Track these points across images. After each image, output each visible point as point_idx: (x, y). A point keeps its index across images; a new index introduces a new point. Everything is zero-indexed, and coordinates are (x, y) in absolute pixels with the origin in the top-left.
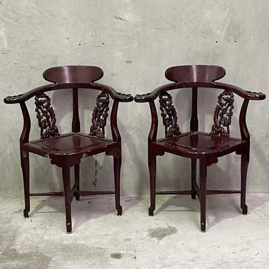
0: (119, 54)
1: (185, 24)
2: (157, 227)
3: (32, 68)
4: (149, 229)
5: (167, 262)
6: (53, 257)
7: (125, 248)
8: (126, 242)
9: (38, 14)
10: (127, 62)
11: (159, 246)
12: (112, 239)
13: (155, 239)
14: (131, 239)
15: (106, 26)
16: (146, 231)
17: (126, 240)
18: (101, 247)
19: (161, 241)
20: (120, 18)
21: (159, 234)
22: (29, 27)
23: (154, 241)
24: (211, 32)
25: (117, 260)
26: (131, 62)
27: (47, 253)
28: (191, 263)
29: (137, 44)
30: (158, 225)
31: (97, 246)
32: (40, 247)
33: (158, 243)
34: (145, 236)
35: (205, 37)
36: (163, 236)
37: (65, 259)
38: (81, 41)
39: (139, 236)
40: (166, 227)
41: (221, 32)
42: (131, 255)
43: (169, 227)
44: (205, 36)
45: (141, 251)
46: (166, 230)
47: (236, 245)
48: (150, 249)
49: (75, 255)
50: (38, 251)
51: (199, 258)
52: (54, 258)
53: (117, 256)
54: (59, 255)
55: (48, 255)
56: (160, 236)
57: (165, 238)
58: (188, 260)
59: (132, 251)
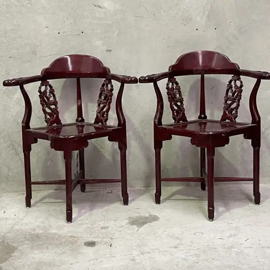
0: (99, 43)
1: (164, 11)
2: (138, 215)
3: (10, 57)
4: (129, 217)
5: (146, 249)
6: (19, 246)
7: (100, 235)
8: (103, 230)
9: (16, 3)
10: (107, 51)
11: (138, 234)
12: (88, 228)
13: (135, 226)
14: (108, 227)
15: (86, 14)
16: (126, 219)
17: (102, 228)
18: (75, 235)
19: (140, 229)
20: (99, 7)
21: (139, 222)
22: (7, 16)
23: (134, 228)
24: (191, 20)
25: (90, 248)
26: (111, 51)
27: (14, 242)
28: (174, 250)
29: (117, 33)
30: (139, 213)
31: (70, 235)
32: (8, 236)
33: (137, 231)
34: (124, 224)
35: (185, 25)
36: (144, 223)
37: (32, 248)
38: (60, 30)
39: (118, 224)
40: (147, 215)
41: (201, 19)
42: (106, 243)
43: (151, 215)
44: (185, 23)
45: (117, 238)
46: (147, 218)
47: (223, 231)
48: (128, 237)
49: (44, 244)
50: (4, 241)
51: (183, 244)
52: (20, 248)
53: (91, 244)
54: (27, 244)
55: (14, 245)
56: (139, 224)
57: (145, 225)
58: (171, 247)
59: (108, 239)
